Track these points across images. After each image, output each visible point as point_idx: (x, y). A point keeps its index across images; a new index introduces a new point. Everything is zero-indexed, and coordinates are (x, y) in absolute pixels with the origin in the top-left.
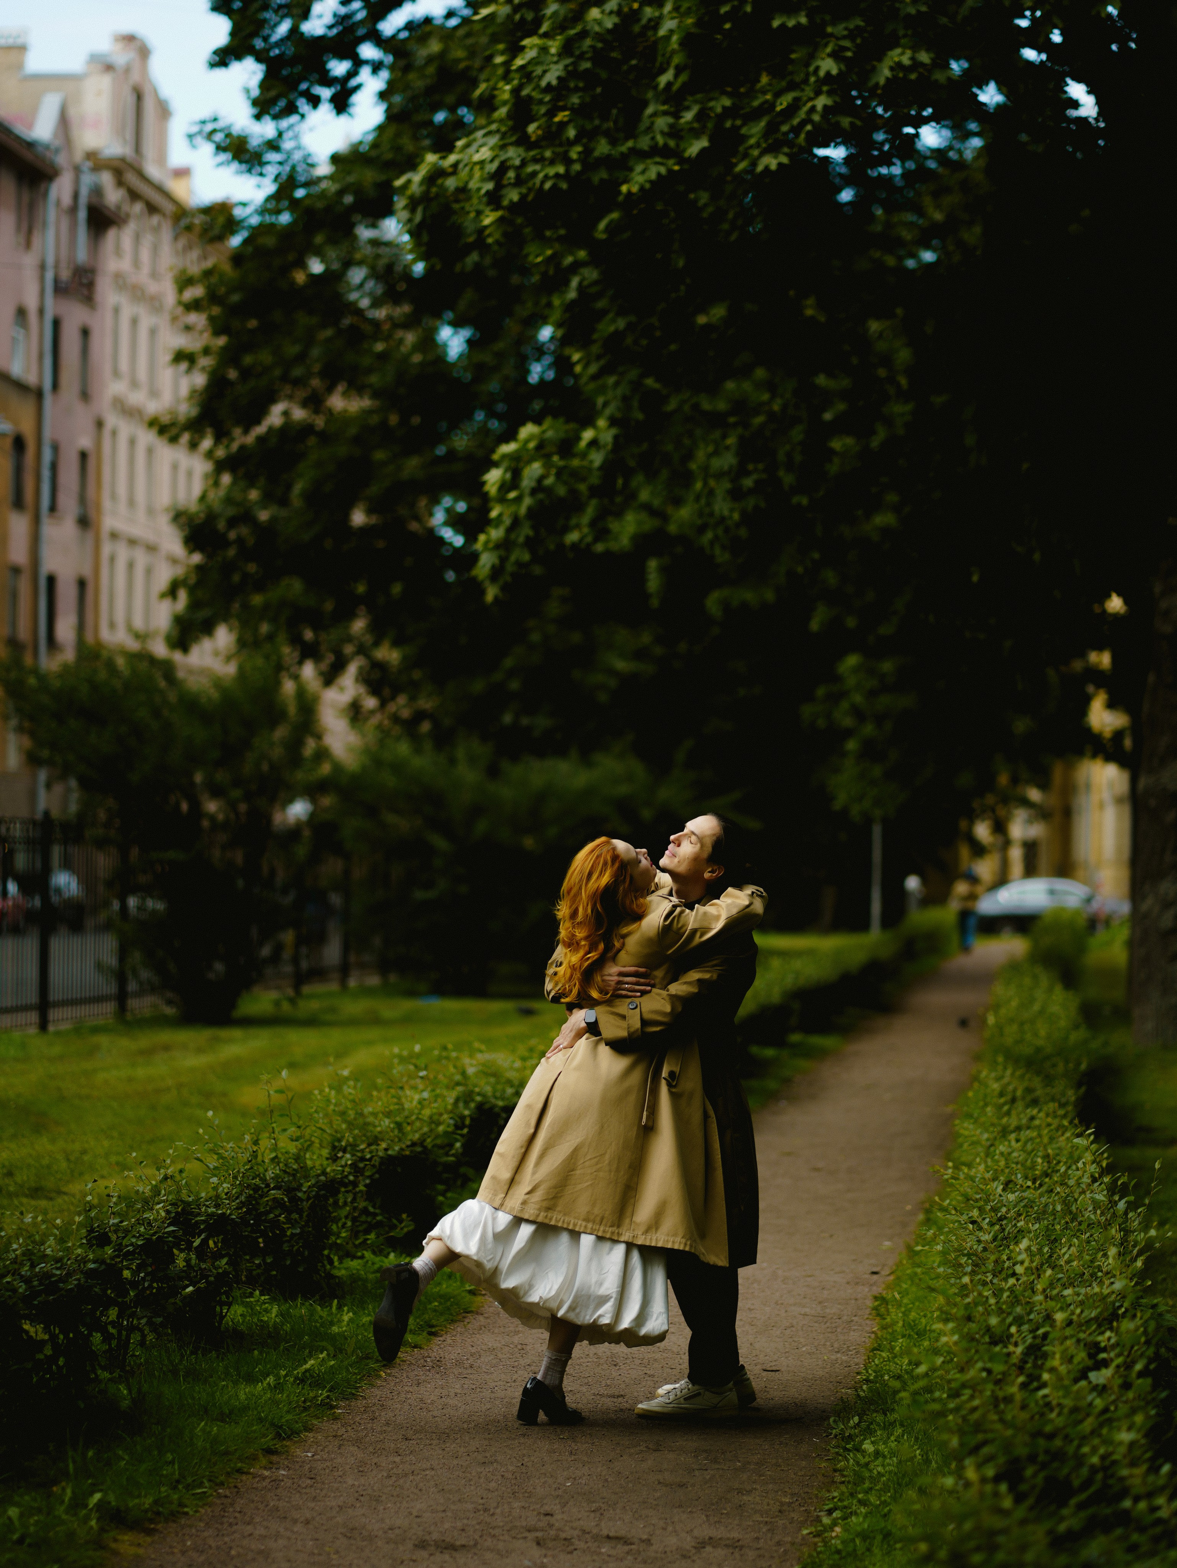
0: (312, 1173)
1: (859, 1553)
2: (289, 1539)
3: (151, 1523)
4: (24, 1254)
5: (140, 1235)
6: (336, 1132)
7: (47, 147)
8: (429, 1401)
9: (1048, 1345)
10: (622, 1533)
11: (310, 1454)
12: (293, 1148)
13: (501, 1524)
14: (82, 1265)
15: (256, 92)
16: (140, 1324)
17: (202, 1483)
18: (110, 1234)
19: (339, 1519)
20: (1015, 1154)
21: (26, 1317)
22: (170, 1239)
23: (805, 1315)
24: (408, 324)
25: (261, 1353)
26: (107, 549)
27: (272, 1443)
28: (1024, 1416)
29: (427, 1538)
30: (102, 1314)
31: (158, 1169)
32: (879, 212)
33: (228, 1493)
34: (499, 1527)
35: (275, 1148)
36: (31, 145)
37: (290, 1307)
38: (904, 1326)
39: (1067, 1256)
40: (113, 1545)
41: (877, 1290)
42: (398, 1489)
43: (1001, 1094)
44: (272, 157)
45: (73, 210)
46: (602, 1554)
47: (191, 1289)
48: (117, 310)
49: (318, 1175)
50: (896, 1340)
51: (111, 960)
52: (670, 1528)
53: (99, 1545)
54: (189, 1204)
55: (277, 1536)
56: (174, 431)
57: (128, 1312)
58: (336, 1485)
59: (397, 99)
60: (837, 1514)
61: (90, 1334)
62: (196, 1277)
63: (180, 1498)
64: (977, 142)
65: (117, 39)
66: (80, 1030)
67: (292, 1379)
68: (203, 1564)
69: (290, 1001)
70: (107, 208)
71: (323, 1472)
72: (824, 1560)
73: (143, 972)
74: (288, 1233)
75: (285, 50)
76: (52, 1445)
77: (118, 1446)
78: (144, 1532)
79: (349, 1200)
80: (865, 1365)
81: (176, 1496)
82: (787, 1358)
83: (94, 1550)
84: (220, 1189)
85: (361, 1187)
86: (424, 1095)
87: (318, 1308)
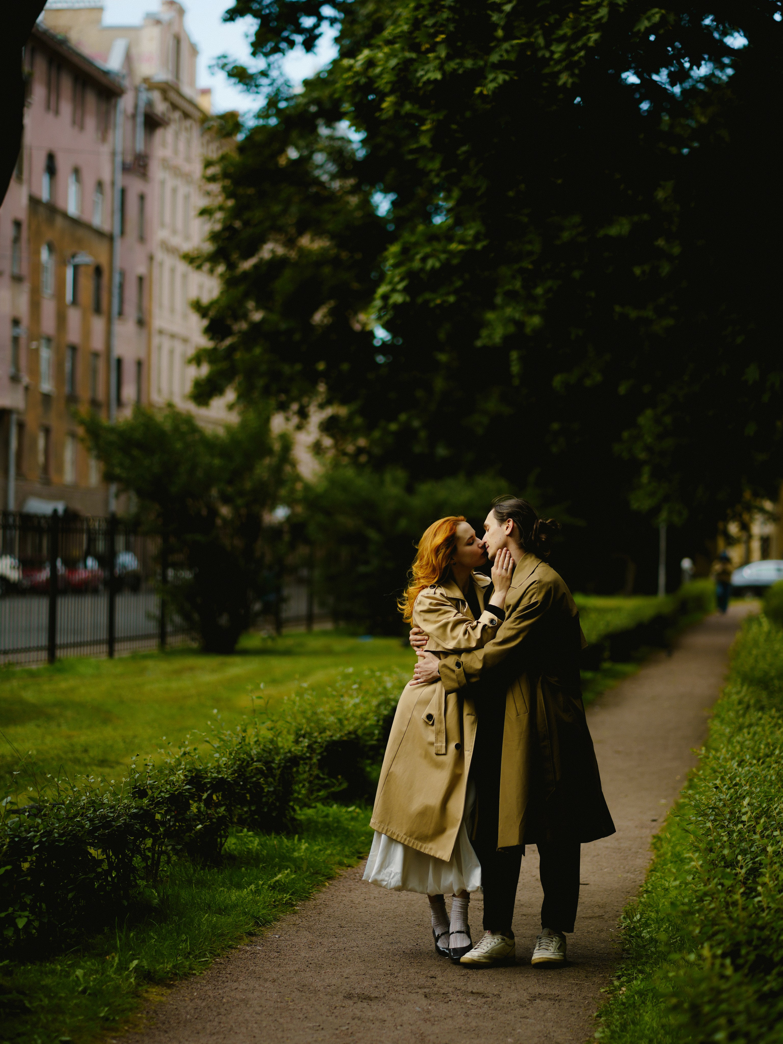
0: (282, 751)
1: (637, 1004)
2: (261, 992)
3: (171, 981)
4: (88, 803)
5: (167, 791)
6: (299, 724)
7: (117, 74)
8: (357, 902)
9: (763, 868)
10: (481, 990)
11: (277, 936)
12: (270, 735)
13: (402, 983)
14: (127, 811)
15: (253, 39)
16: (167, 849)
17: (205, 954)
18: (147, 790)
19: (295, 979)
20: (747, 743)
21: (91, 845)
22: (187, 794)
23: (607, 848)
24: (354, 190)
25: (246, 869)
26: (156, 340)
27: (252, 928)
28: (744, 914)
29: (353, 992)
30: (141, 842)
31: (180, 748)
32: (667, 118)
33: (222, 961)
34: (400, 985)
35: (257, 735)
36: (106, 73)
37: (267, 839)
38: (672, 855)
39: (777, 810)
40: (145, 995)
41: (655, 832)
42: (334, 960)
43: (740, 702)
44: (264, 81)
45: (134, 116)
46: (468, 1003)
47: (200, 826)
48: (163, 183)
49: (286, 753)
50: (666, 865)
51: (155, 610)
52: (513, 987)
53: (136, 994)
54: (200, 771)
55: (254, 990)
56: (198, 263)
57: (159, 842)
58: (294, 957)
59: (346, 42)
60: (624, 979)
61: (133, 856)
62: (204, 819)
63: (190, 964)
64: (730, 71)
65: (164, 4)
66: (135, 657)
67: (267, 887)
68: (204, 1008)
69: (273, 639)
70: (157, 116)
71: (285, 948)
72: (614, 1009)
73: (177, 619)
74: (266, 790)
75: (272, 10)
76: (106, 928)
77: (150, 930)
78: (166, 986)
79: (307, 769)
80: (646, 881)
81: (188, 963)
82: (594, 876)
83: (133, 998)
84: (221, 762)
85: (315, 760)
86: (357, 700)
87: (285, 840)
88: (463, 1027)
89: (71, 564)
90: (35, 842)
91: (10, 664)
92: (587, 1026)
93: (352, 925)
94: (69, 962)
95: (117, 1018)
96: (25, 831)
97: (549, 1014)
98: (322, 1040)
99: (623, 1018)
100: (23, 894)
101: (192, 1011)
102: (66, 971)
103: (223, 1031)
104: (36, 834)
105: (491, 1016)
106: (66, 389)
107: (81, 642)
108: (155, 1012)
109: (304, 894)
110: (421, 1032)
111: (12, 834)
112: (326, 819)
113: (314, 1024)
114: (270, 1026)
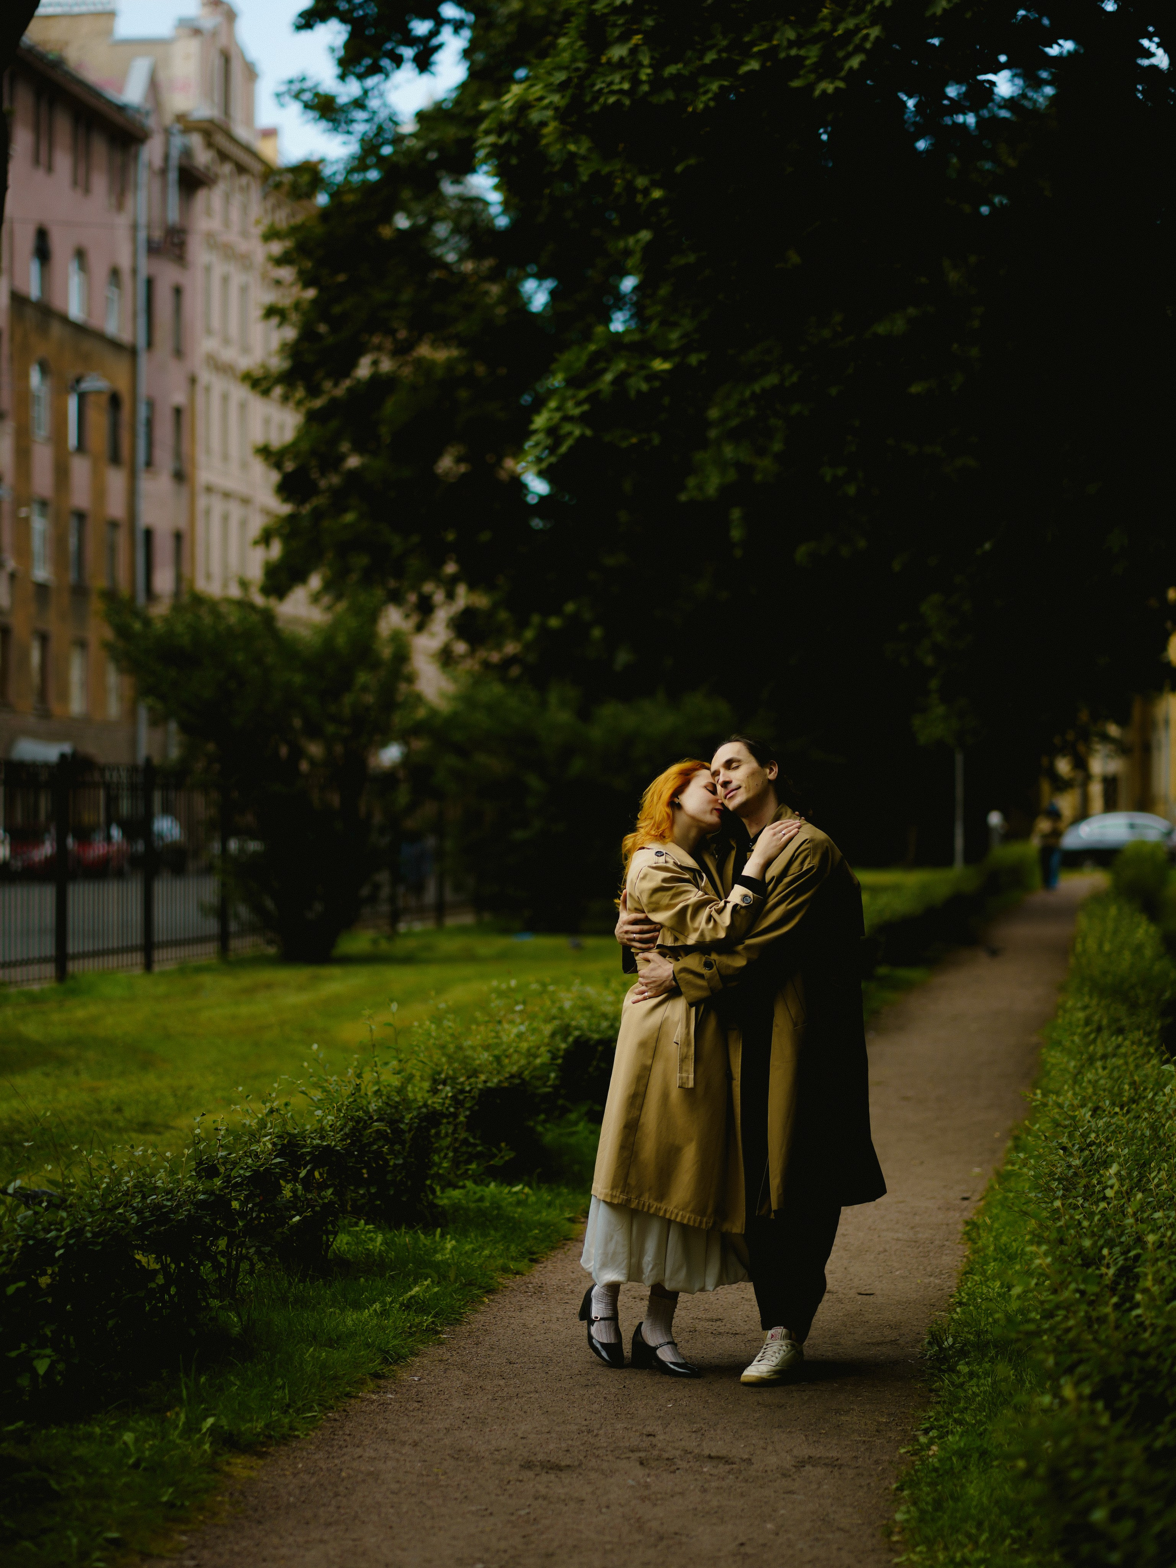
0: (414, 1105)
1: (956, 1471)
2: (398, 1460)
3: (263, 1447)
4: (135, 1186)
5: (248, 1167)
6: (437, 1065)
7: (137, 110)
8: (532, 1326)
9: (1139, 1266)
10: (723, 1453)
11: (416, 1379)
12: (396, 1081)
13: (605, 1445)
14: (192, 1197)
15: (341, 53)
16: (248, 1253)
17: (312, 1407)
18: (218, 1166)
19: (447, 1441)
20: (1102, 1082)
21: (138, 1247)
22: (277, 1170)
23: (898, 1240)
24: (494, 276)
25: (366, 1280)
26: (202, 502)
27: (379, 1368)
28: (1119, 1335)
29: (533, 1458)
30: (212, 1244)
31: (264, 1103)
32: (955, 161)
33: (337, 1417)
34: (602, 1448)
35: (377, 1081)
36: (122, 109)
37: (395, 1235)
38: (995, 1250)
39: (1156, 1180)
40: (226, 1469)
41: (967, 1215)
42: (503, 1411)
43: (1088, 1022)
44: (360, 115)
45: (164, 172)
46: (705, 1473)
47: (297, 1218)
48: (208, 269)
49: (420, 1108)
50: (988, 1264)
51: (213, 899)
52: (770, 1448)
53: (213, 1468)
54: (294, 1136)
55: (386, 1458)
56: (265, 385)
57: (237, 1242)
58: (442, 1408)
59: (480, 57)
60: (933, 1433)
61: (201, 1264)
62: (302, 1206)
63: (291, 1422)
64: (1049, 90)
65: (204, 5)
66: (184, 970)
67: (398, 1306)
68: (314, 1485)
69: (387, 939)
70: (197, 169)
71: (429, 1395)
72: (922, 1478)
73: (243, 911)
74: (392, 1163)
75: (368, 11)
76: (164, 1371)
77: (229, 1372)
78: (256, 1455)
79: (450, 1131)
80: (958, 1288)
81: (287, 1420)
82: (881, 1281)
83: (209, 1473)
84: (325, 1122)
85: (462, 1118)
86: (522, 1028)
87: (422, 1236)
88: (700, 1507)
89: (84, 836)
90: (59, 1245)
92: (882, 1504)
93: (526, 1359)
94: (113, 1422)
95: (187, 1503)
96: (43, 1229)
97: (825, 1487)
98: (492, 1530)
99: (936, 1490)
100: (41, 1323)
101: (297, 1491)
102: (109, 1436)
103: (344, 1520)
104: (59, 1233)
105: (739, 1490)
106: (71, 577)
107: (104, 950)
108: (242, 1493)
109: (453, 1316)
110: (638, 1516)
111: (23, 1235)
112: (480, 1204)
113: (479, 1507)
114: (413, 1510)
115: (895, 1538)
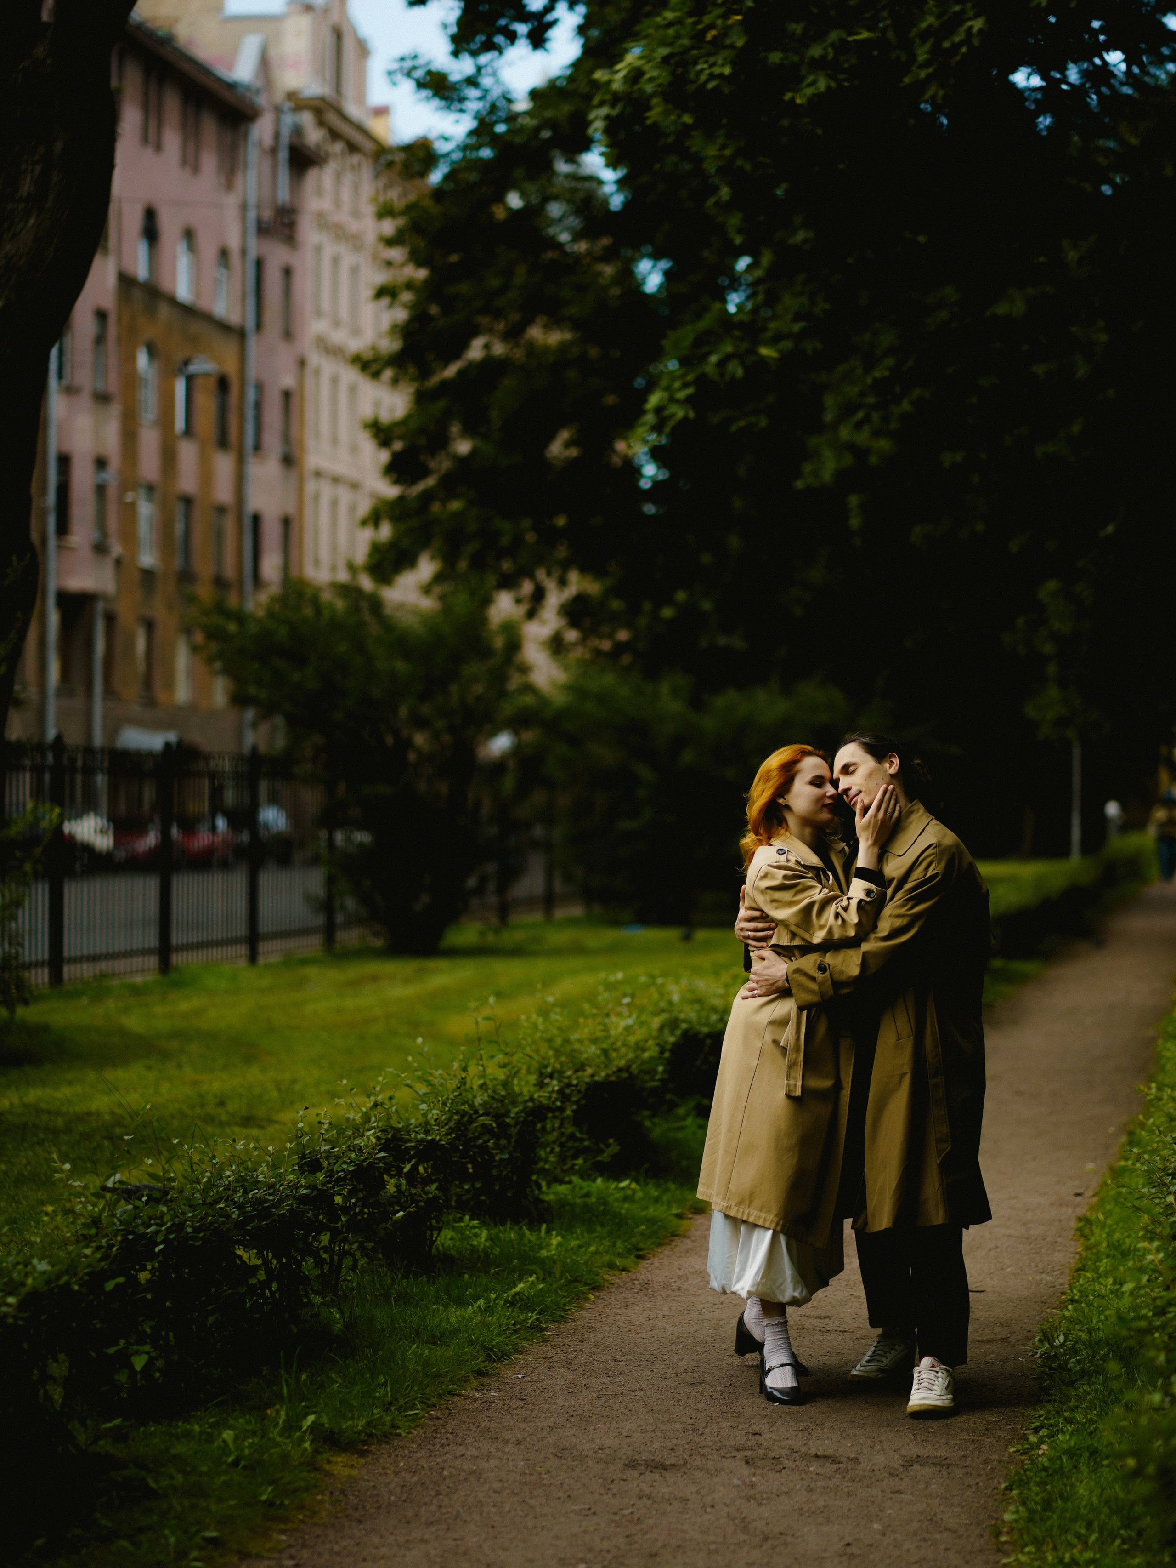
0: (520, 1099)
1: (1066, 1470)
2: (500, 1459)
3: (364, 1445)
4: (236, 1180)
5: (351, 1161)
6: (544, 1058)
7: (248, 88)
8: (638, 1323)
10: (830, 1452)
11: (520, 1376)
12: (501, 1075)
13: (710, 1444)
14: (294, 1191)
15: (454, 29)
16: (351, 1249)
17: (414, 1404)
18: (321, 1160)
19: (550, 1440)
21: (241, 1243)
22: (381, 1165)
23: (1009, 1236)
24: (608, 256)
25: (471, 1276)
26: (311, 486)
27: (483, 1365)
29: (637, 1457)
30: (314, 1239)
31: (368, 1096)
32: (1076, 138)
33: (440, 1415)
34: (708, 1446)
35: (483, 1075)
36: (232, 86)
37: (500, 1231)
38: (1108, 1246)
40: (327, 1467)
41: (1080, 1211)
42: (608, 1410)
44: (472, 93)
45: (274, 150)
46: (811, 1472)
47: (401, 1214)
48: (318, 249)
49: (526, 1102)
50: (1100, 1260)
51: (318, 890)
52: (878, 1447)
53: (313, 1467)
54: (398, 1130)
55: (489, 1456)
56: (375, 367)
57: (340, 1237)
58: (546, 1406)
59: (595, 33)
60: (1043, 1432)
61: (303, 1259)
62: (406, 1202)
63: (392, 1420)
66: (289, 962)
67: (502, 1302)
68: (416, 1484)
69: (497, 931)
70: (308, 148)
71: (533, 1394)
72: (1031, 1477)
73: (351, 903)
74: (497, 1158)
76: (265, 1368)
77: (331, 1369)
78: (357, 1453)
79: (557, 1125)
80: (1070, 1285)
81: (389, 1418)
82: (992, 1279)
83: (309, 1471)
84: (430, 1116)
85: (568, 1112)
86: (630, 1021)
87: (527, 1232)
88: (806, 1507)
89: (189, 826)
90: (159, 1240)
91: (103, 976)
92: (991, 1504)
93: (631, 1357)
94: (212, 1420)
95: (287, 1502)
96: (143, 1224)
97: (933, 1486)
98: (595, 1530)
99: (1045, 1490)
100: (140, 1319)
101: (398, 1490)
102: (208, 1434)
103: (446, 1519)
104: (159, 1228)
105: (846, 1490)
106: (178, 563)
107: (208, 941)
108: (343, 1492)
109: (558, 1313)
110: (743, 1516)
111: (123, 1230)
112: (586, 1200)
113: (582, 1507)
114: (516, 1510)
115: (1003, 1539)
